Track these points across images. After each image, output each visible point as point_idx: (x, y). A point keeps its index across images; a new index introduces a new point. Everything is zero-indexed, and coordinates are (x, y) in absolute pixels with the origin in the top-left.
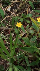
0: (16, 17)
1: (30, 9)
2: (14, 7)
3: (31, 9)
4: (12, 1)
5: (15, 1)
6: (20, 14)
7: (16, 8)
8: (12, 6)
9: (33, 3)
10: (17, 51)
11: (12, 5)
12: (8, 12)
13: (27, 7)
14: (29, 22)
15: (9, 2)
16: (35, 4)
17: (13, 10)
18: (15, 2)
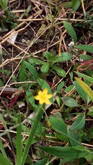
0: (31, 61)
1: (66, 39)
2: (26, 33)
3: (68, 38)
4: (20, 20)
5: (27, 20)
6: (41, 53)
7: (30, 37)
8: (19, 33)
9: (73, 24)
10: (33, 149)
11: (20, 28)
12: (11, 46)
13: (59, 35)
14: (62, 73)
15: (13, 21)
16: (78, 28)
17: (24, 40)
18: (28, 22)
